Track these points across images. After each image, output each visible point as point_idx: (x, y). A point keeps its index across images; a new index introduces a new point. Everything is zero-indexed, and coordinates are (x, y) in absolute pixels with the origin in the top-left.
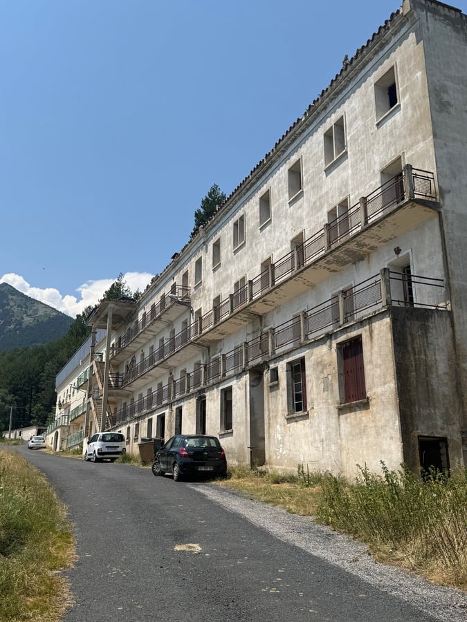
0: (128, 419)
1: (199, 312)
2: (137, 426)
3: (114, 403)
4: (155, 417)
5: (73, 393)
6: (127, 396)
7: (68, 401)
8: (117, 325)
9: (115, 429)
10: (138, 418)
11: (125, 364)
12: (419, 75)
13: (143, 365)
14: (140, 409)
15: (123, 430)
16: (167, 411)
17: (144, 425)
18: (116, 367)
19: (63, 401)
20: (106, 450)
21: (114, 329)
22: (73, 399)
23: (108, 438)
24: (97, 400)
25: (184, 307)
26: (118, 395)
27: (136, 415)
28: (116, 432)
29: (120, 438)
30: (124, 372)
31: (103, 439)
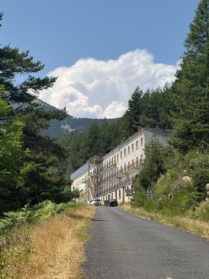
0: (101, 195)
1: (118, 168)
2: (104, 197)
3: (97, 190)
4: (108, 195)
5: (80, 184)
6: (101, 188)
7: (78, 187)
8: (97, 163)
9: (98, 198)
10: (104, 195)
11: (100, 177)
12: (144, 142)
13: (105, 180)
14: (105, 193)
15: (100, 198)
16: (110, 194)
17: (105, 197)
18: (97, 177)
19: (75, 187)
20: (96, 203)
21: (96, 164)
22: (80, 186)
23: (96, 200)
24: (91, 189)
25: (114, 166)
26: (98, 187)
27: (104, 194)
28: (98, 199)
29: (99, 200)
30: (100, 181)
31: (95, 201)
